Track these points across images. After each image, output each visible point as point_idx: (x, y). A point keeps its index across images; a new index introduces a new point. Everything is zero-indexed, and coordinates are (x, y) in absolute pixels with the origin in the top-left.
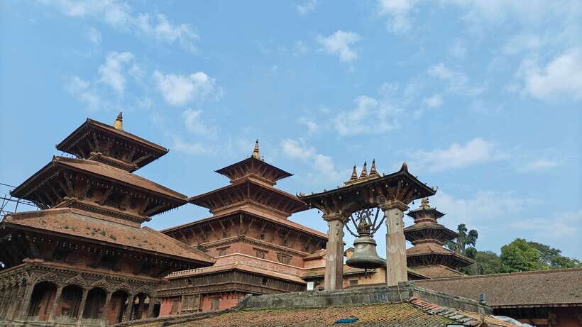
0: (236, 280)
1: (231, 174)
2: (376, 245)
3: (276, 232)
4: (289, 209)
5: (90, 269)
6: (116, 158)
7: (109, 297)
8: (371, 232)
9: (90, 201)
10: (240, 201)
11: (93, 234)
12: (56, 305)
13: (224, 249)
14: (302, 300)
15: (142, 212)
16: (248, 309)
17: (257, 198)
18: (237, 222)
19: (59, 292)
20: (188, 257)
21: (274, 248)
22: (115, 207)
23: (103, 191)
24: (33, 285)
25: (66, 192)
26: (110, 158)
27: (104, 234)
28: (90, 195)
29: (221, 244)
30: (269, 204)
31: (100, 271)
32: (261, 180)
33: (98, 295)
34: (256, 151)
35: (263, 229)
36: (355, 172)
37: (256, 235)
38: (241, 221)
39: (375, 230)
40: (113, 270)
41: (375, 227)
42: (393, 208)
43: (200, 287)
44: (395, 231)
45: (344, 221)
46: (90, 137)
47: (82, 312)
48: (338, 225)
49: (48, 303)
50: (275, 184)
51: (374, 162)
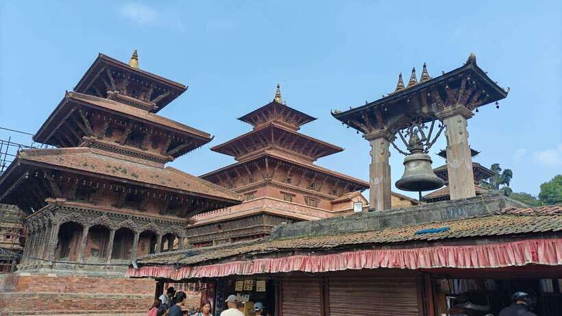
0: (266, 222)
1: (254, 120)
2: (431, 162)
3: (303, 176)
4: (315, 153)
5: (114, 209)
6: (134, 97)
7: (137, 237)
8: (425, 147)
9: (110, 140)
10: (264, 147)
11: (114, 172)
12: (83, 245)
13: (252, 193)
14: (348, 224)
15: (165, 152)
16: (283, 238)
17: (281, 143)
18: (263, 166)
19: (86, 232)
20: (214, 195)
21: (302, 192)
22: (136, 147)
23: (122, 130)
24: (58, 226)
25: (84, 131)
26: (127, 97)
27: (125, 172)
28: (109, 134)
29: (249, 189)
30: (293, 149)
31: (125, 211)
32: (284, 125)
33: (125, 235)
34: (278, 96)
35: (289, 172)
36: (400, 81)
37: (283, 179)
38: (267, 165)
39: (430, 145)
40: (139, 210)
41: (430, 142)
42: (455, 114)
43: (229, 231)
44: (459, 142)
45: (390, 139)
46: (104, 74)
47: (111, 253)
48: (382, 144)
49: (76, 244)
50: (299, 129)
51: (425, 66)
